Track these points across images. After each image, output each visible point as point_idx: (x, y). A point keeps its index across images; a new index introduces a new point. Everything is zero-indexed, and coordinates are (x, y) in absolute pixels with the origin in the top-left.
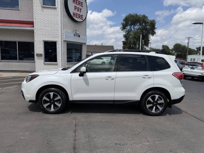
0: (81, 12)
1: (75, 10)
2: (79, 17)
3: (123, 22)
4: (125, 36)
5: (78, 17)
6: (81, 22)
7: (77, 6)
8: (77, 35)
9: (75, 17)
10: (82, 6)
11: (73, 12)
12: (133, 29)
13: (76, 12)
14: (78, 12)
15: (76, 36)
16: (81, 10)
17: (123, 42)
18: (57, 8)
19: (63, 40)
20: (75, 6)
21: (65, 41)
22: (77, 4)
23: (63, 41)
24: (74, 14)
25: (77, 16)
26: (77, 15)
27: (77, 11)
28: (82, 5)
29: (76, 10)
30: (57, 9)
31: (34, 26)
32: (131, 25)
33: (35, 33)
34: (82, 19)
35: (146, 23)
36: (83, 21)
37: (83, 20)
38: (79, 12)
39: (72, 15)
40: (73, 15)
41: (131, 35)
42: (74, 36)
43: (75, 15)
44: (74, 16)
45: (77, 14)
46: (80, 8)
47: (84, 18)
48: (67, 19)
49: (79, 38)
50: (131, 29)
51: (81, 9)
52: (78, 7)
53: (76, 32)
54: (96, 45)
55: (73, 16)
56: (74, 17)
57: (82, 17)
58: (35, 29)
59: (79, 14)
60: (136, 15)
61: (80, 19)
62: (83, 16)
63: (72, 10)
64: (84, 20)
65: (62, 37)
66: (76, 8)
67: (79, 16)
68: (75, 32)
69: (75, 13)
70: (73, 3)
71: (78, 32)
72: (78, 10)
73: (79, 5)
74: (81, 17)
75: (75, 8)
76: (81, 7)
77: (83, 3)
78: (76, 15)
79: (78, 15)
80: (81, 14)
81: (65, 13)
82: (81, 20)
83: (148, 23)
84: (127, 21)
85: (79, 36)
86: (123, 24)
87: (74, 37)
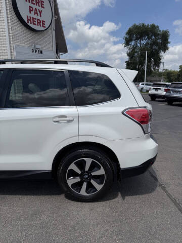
0: (40, 16)
1: (30, 13)
3: (126, 36)
4: (129, 55)
5: (36, 23)
7: (34, 7)
9: (31, 23)
10: (43, 7)
11: (27, 17)
12: (138, 45)
13: (32, 15)
14: (36, 16)
15: (36, 51)
16: (40, 13)
17: (126, 62)
20: (30, 7)
22: (34, 4)
24: (29, 18)
27: (35, 14)
28: (42, 4)
29: (33, 12)
30: (1, 12)
32: (137, 39)
34: (45, 27)
35: (156, 35)
37: (45, 29)
38: (38, 15)
40: (28, 20)
41: (136, 52)
43: (30, 20)
44: (29, 22)
45: (34, 18)
46: (39, 10)
47: (47, 25)
48: (19, 28)
49: (41, 54)
50: (137, 44)
51: (41, 11)
52: (36, 9)
53: (35, 46)
56: (29, 24)
57: (43, 24)
59: (38, 20)
60: (143, 25)
61: (40, 26)
62: (45, 22)
63: (24, 14)
64: (47, 28)
65: (13, 54)
66: (33, 10)
68: (33, 47)
70: (26, 1)
71: (37, 46)
73: (37, 5)
75: (31, 9)
76: (41, 9)
77: (43, 2)
79: (36, 20)
80: (41, 19)
81: (15, 18)
82: (43, 29)
83: (159, 34)
84: (131, 35)
85: (41, 52)
86: (126, 39)
87: (33, 53)
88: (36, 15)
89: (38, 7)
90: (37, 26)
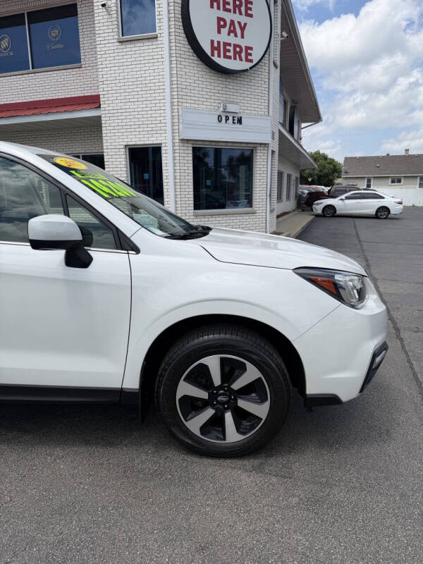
1: (219, 32)
2: (237, 54)
5: (231, 54)
6: (246, 70)
7: (228, 17)
8: (231, 118)
9: (219, 56)
14: (232, 39)
15: (227, 119)
16: (243, 29)
18: (159, 35)
19: (177, 138)
21: (188, 140)
22: (229, 11)
23: (178, 141)
24: (216, 45)
25: (229, 51)
26: (228, 47)
28: (247, 9)
30: (159, 39)
31: (102, 106)
33: (103, 125)
36: (251, 68)
37: (250, 65)
38: (236, 36)
39: (208, 50)
42: (220, 121)
43: (218, 49)
44: (216, 52)
46: (239, 23)
47: (256, 57)
48: (193, 71)
49: (238, 126)
51: (245, 24)
52: (232, 22)
53: (225, 107)
54: (388, 155)
55: (213, 55)
56: (215, 59)
57: (248, 54)
58: (102, 112)
59: (235, 46)
61: (241, 60)
64: (255, 62)
65: (176, 128)
66: (224, 26)
67: (238, 49)
68: (221, 109)
69: (219, 42)
70: (212, 6)
71: (231, 108)
72: (232, 31)
73: (235, 12)
74: (243, 55)
75: (221, 24)
76: (243, 19)
77: (251, 3)
78: (224, 48)
79: (231, 48)
80: (243, 43)
81: (186, 48)
85: (240, 121)
87: (220, 124)
88: (232, 35)
89: (237, 17)
90: (232, 61)
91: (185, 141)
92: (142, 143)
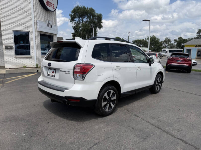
0: (52, 1)
3: (71, 13)
4: (75, 28)
9: (48, 5)
12: (81, 21)
15: (49, 26)
17: (72, 34)
23: (36, 31)
24: (47, 2)
26: (49, 3)
32: (79, 17)
34: (54, 8)
35: (94, 16)
40: (46, 3)
41: (80, 27)
44: (47, 4)
47: (55, 7)
49: (51, 28)
50: (80, 21)
53: (49, 22)
55: (46, 5)
56: (47, 6)
59: (51, 3)
62: (54, 5)
65: (36, 26)
67: (51, 4)
69: (47, 1)
80: (53, 3)
84: (75, 13)
85: (51, 27)
86: (71, 16)
87: (47, 27)
90: (50, 7)
91: (38, 31)
92: (21, 30)
